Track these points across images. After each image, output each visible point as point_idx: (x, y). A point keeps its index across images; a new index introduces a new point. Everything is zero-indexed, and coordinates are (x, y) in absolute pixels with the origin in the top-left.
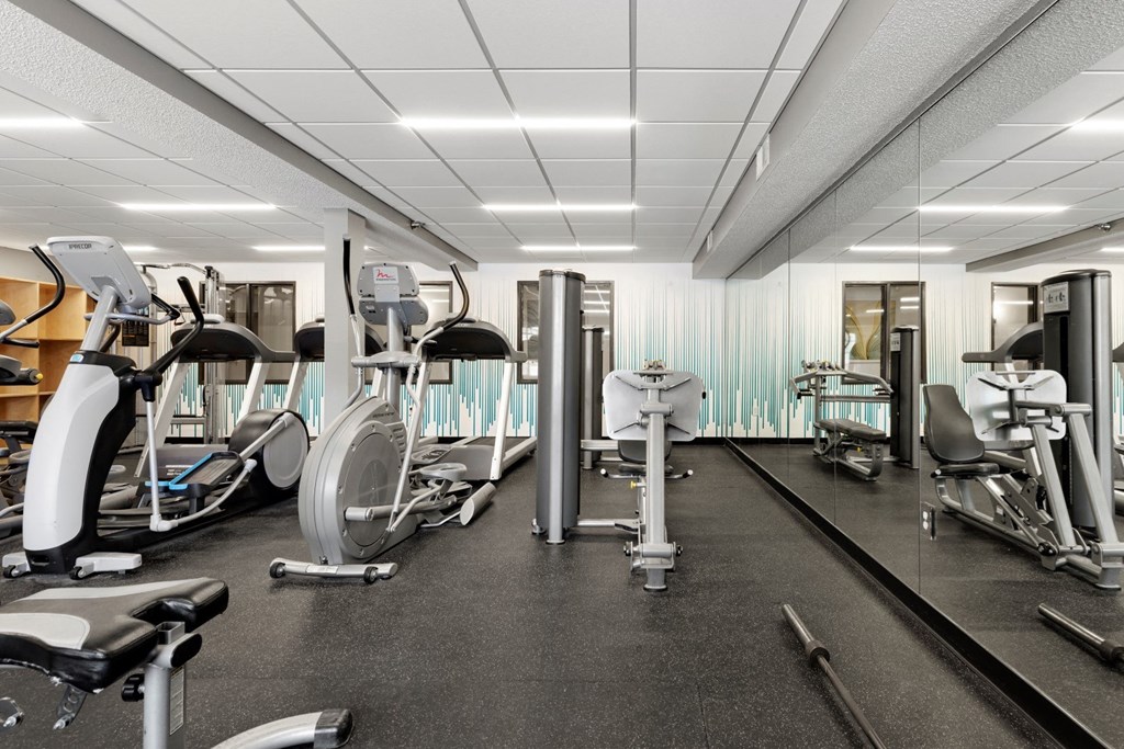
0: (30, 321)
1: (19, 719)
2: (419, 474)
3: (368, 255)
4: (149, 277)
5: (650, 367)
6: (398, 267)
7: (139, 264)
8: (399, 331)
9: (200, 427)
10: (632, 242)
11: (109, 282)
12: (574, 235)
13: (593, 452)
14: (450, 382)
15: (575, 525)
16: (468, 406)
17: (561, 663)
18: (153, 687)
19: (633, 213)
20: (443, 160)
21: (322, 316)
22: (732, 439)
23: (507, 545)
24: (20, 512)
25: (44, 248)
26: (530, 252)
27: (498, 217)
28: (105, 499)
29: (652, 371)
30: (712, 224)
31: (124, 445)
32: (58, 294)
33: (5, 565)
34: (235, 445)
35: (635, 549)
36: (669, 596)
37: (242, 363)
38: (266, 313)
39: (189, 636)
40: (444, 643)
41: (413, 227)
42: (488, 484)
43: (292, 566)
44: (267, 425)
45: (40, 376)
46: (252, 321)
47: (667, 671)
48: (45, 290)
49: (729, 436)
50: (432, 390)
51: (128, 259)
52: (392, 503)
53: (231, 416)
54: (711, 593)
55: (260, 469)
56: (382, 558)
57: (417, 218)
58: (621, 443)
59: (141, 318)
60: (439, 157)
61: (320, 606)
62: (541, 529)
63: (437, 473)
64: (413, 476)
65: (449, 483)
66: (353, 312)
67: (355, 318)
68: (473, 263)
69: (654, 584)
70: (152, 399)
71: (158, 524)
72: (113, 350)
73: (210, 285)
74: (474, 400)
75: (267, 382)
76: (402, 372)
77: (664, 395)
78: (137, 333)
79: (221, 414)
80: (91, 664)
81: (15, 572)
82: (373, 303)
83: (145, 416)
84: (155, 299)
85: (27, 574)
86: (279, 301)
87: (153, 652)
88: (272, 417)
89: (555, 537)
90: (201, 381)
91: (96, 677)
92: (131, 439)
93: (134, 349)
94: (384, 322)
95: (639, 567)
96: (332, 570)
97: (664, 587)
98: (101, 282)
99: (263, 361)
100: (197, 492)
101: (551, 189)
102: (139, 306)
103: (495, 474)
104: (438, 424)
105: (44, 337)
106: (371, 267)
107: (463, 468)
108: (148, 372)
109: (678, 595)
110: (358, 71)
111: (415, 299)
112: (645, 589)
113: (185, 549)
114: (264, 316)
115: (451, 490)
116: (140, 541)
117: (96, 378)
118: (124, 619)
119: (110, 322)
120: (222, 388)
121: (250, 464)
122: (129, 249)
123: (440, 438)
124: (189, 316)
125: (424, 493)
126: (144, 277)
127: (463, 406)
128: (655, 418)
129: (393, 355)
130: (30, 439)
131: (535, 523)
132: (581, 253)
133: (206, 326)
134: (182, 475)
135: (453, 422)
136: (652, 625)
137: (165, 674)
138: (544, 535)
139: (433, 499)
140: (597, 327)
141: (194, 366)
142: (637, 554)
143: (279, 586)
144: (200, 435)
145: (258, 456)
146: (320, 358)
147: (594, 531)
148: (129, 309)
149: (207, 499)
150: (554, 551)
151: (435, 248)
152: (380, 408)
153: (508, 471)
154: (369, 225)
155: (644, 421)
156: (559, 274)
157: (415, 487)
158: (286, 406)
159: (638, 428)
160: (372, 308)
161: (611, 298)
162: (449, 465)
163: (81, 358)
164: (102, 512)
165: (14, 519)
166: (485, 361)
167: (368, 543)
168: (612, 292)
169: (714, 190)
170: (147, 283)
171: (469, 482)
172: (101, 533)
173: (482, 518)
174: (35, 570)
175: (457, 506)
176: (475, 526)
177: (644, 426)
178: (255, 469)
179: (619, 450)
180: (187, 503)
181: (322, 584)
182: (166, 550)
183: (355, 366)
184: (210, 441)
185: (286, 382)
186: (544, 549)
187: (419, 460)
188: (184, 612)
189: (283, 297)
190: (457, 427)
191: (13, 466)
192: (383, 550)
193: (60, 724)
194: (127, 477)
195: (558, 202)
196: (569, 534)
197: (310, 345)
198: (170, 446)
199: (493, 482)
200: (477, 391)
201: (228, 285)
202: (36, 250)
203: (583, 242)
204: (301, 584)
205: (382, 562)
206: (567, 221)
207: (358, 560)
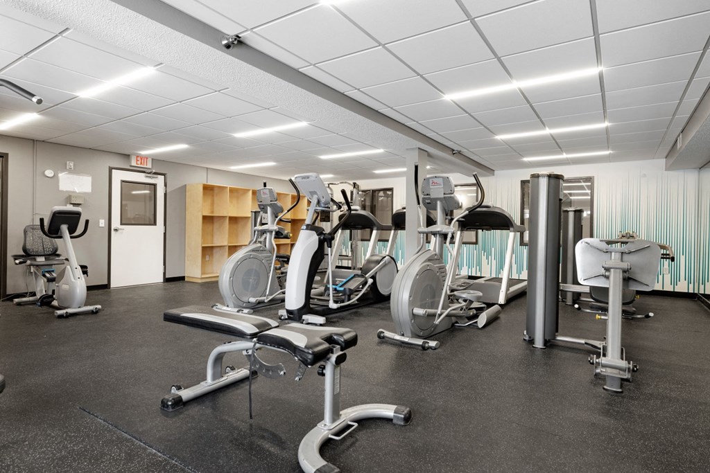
0: (288, 211)
1: (284, 373)
2: (454, 295)
3: (429, 172)
4: (331, 189)
5: (623, 236)
6: (442, 177)
7: (326, 183)
8: (443, 213)
9: (350, 262)
10: (608, 148)
11: (315, 193)
12: (560, 148)
13: (574, 293)
14: (476, 243)
15: (554, 338)
16: (487, 258)
17: (535, 419)
18: (328, 371)
19: (607, 129)
20: (469, 114)
21: (404, 206)
22: (704, 295)
23: (507, 344)
24: (284, 293)
25: (293, 179)
26: (529, 162)
27: (506, 142)
28: (313, 291)
29: (624, 240)
30: (681, 129)
31: (320, 268)
32: (297, 199)
33: (279, 314)
34: (364, 271)
35: (597, 360)
36: (623, 397)
37: (368, 230)
38: (380, 204)
39: (341, 353)
40: (462, 389)
41: (454, 154)
42: (496, 305)
43: (388, 334)
44: (378, 262)
45: (291, 235)
46: (373, 210)
47: (614, 444)
48: (293, 197)
49: (702, 292)
50: (465, 248)
51: (321, 181)
52: (437, 308)
53: (363, 257)
54: (661, 403)
55: (374, 283)
56: (432, 338)
57: (456, 148)
58: (592, 288)
59: (327, 209)
60: (467, 113)
61: (400, 357)
62: (530, 337)
63: (464, 296)
64: (451, 296)
65: (471, 302)
66: (419, 203)
67: (420, 207)
68: (490, 171)
69: (612, 386)
70: (331, 247)
71: (333, 305)
72: (316, 224)
73: (355, 191)
74: (491, 255)
75: (379, 240)
76: (445, 236)
77: (625, 257)
78: (325, 216)
79: (359, 256)
80: (308, 355)
81: (283, 318)
82: (429, 199)
83: (328, 255)
84: (332, 200)
85: (286, 319)
86: (385, 198)
87: (328, 356)
88: (380, 258)
89: (539, 343)
90: (351, 240)
91: (309, 360)
92: (322, 266)
93: (324, 223)
94: (435, 209)
95: (599, 374)
96: (406, 340)
97: (620, 390)
98: (312, 193)
99: (377, 230)
100: (348, 292)
101: (541, 120)
102: (326, 203)
103: (502, 300)
104: (469, 268)
105: (293, 218)
106: (429, 179)
107: (481, 294)
108: (330, 234)
109: (632, 398)
110: (421, 76)
111: (452, 195)
112: (604, 389)
113: (343, 318)
114: (378, 206)
115: (472, 306)
116: (325, 312)
117: (309, 236)
118: (319, 340)
119: (316, 211)
120: (360, 243)
121: (370, 281)
122: (322, 176)
123: (469, 276)
124: (345, 208)
125: (456, 306)
126: (328, 189)
127: (484, 258)
128: (614, 272)
129: (440, 227)
130: (287, 262)
131: (525, 333)
132: (567, 159)
133: (352, 212)
134: (341, 284)
135: (478, 267)
136: (607, 413)
137: (333, 367)
138: (531, 341)
139: (461, 310)
140: (578, 208)
141: (348, 232)
142: (598, 364)
143: (382, 343)
144: (350, 266)
145: (373, 277)
146: (403, 228)
147: (569, 345)
148: (323, 206)
149: (352, 296)
150: (538, 353)
151: (466, 164)
152: (432, 255)
153: (511, 300)
154: (429, 155)
155: (607, 274)
156: (543, 176)
157: (452, 302)
158: (387, 253)
159: (603, 279)
160: (429, 201)
161: (591, 188)
162: (472, 292)
163: (305, 227)
164: (312, 296)
165: (282, 296)
166: (498, 232)
167: (424, 328)
168: (593, 184)
169: (679, 104)
170: (329, 191)
171: (484, 303)
172: (311, 306)
173: (491, 326)
174: (289, 318)
175: (476, 316)
176: (486, 329)
177: (607, 277)
178: (372, 284)
179: (590, 293)
180: (343, 297)
181: (401, 346)
182: (335, 318)
183: (420, 233)
184: (354, 269)
185: (388, 241)
186: (531, 350)
187: (455, 287)
188: (340, 342)
189: (387, 196)
190: (480, 270)
191: (282, 273)
192: (434, 333)
193: (297, 379)
194: (321, 282)
195: (547, 128)
196: (549, 344)
197: (399, 221)
198: (337, 269)
199: (500, 305)
200: (493, 249)
201: (363, 191)
202: (291, 181)
203: (568, 152)
204: (391, 344)
205: (431, 340)
206: (554, 140)
207: (419, 337)
